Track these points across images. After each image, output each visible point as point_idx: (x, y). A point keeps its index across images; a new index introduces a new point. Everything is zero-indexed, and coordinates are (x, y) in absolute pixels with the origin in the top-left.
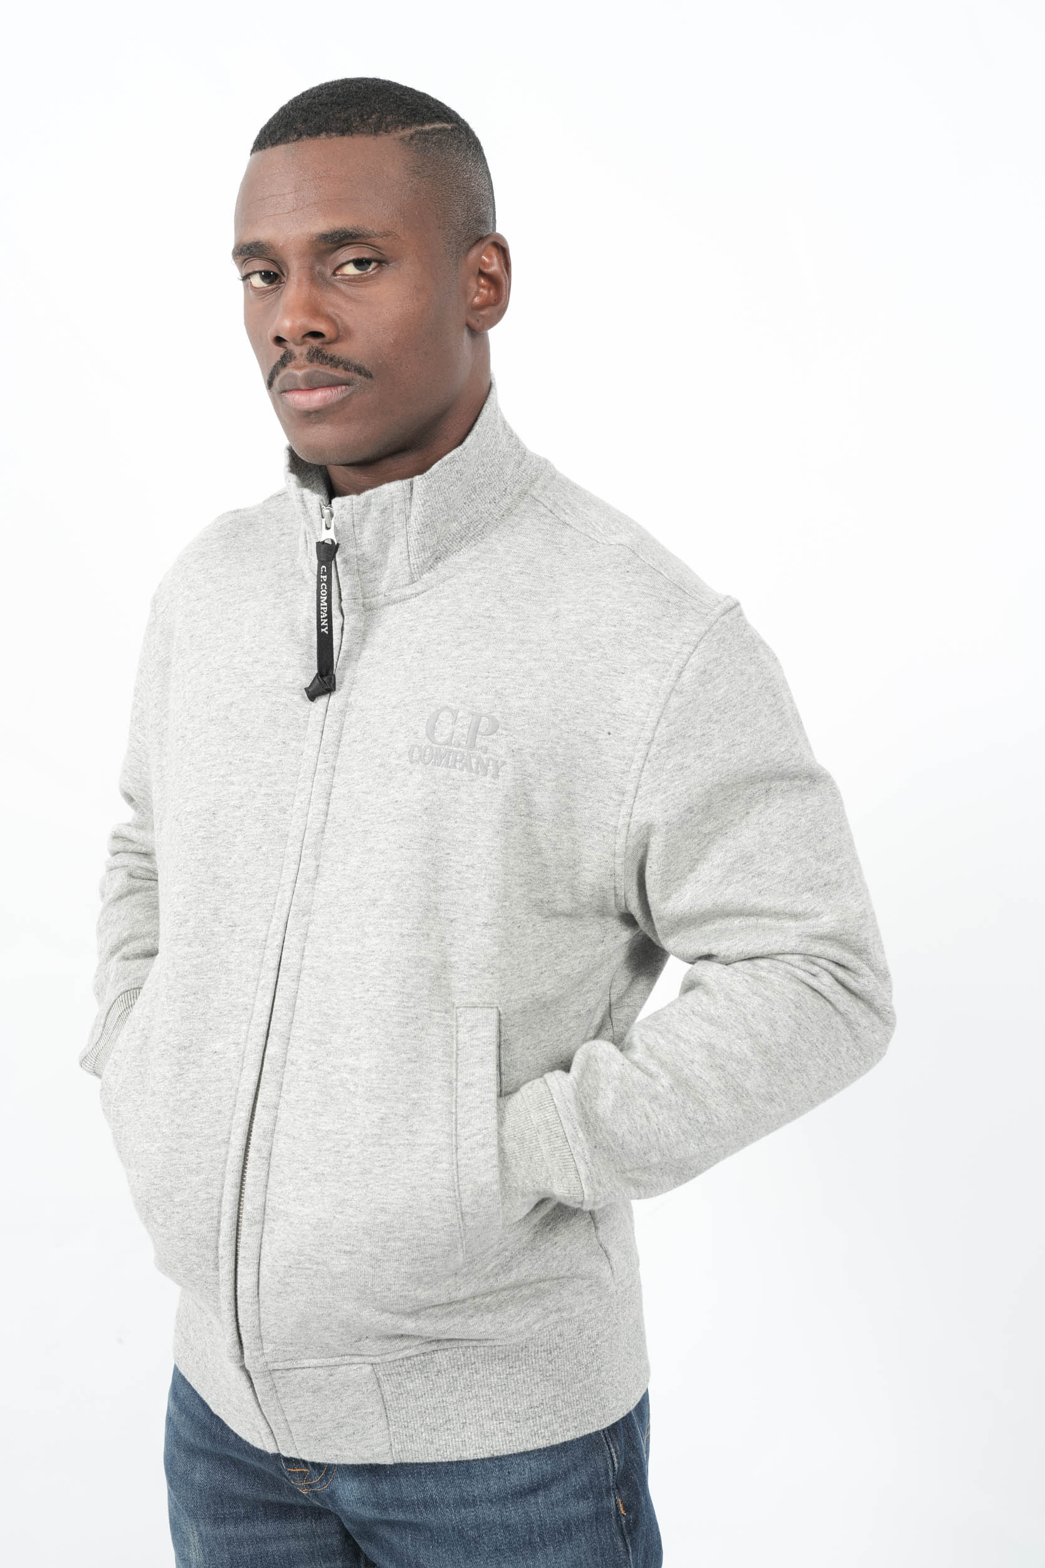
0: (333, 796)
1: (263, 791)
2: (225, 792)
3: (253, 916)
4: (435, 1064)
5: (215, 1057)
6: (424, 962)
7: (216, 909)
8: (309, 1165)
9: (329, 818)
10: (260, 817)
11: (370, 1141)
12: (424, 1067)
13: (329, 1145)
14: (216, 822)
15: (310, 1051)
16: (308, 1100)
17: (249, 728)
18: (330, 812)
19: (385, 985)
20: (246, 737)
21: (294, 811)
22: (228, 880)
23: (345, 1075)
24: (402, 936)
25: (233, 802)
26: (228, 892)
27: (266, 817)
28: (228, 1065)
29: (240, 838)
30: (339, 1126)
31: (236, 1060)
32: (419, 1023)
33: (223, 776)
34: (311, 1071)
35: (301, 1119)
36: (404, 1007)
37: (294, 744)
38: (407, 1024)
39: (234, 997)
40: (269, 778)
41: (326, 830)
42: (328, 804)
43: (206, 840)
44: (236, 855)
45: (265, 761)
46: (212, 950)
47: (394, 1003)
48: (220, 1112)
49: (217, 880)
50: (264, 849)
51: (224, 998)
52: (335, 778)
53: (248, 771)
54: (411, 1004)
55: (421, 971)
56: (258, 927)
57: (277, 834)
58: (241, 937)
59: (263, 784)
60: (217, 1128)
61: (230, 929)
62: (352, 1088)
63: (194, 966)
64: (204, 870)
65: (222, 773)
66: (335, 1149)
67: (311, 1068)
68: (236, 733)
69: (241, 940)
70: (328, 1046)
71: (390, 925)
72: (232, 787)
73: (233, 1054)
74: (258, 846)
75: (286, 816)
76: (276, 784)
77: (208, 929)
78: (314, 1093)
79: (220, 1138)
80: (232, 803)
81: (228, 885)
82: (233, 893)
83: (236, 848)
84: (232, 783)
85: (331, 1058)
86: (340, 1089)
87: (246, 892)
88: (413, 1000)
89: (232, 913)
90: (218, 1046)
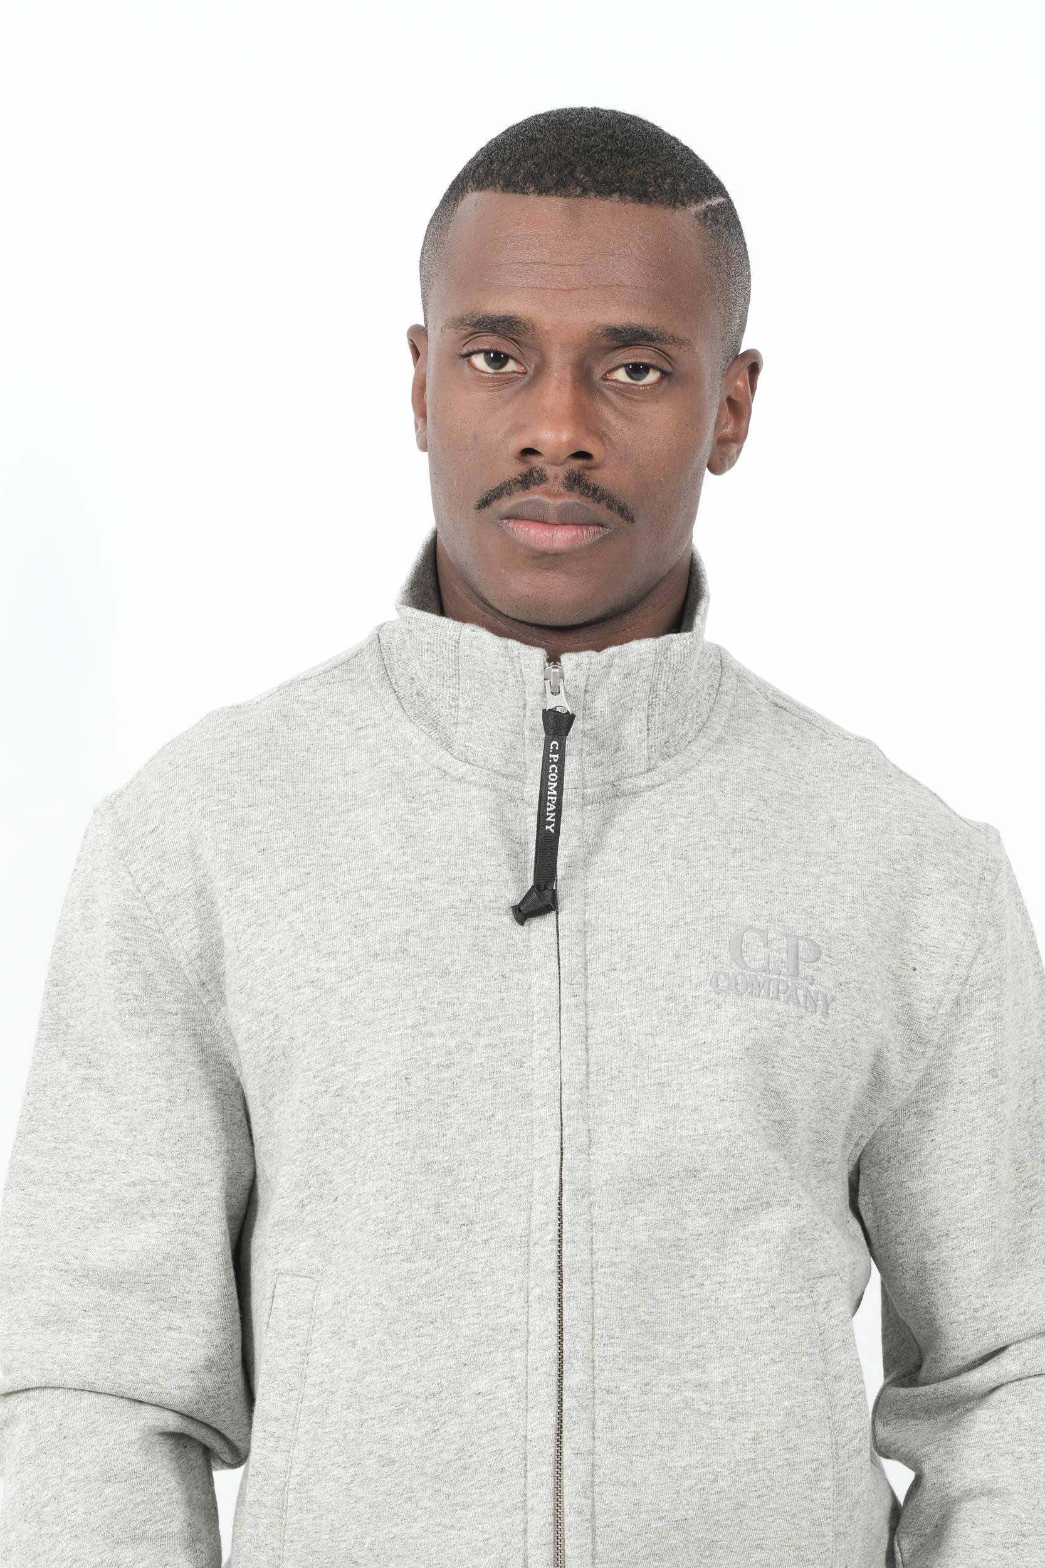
0: (590, 1041)
1: (484, 1041)
2: (419, 1048)
3: (499, 1206)
4: (804, 1359)
5: (480, 1400)
6: (767, 1236)
7: (438, 1206)
8: (665, 1513)
9: (592, 1069)
10: (486, 1077)
11: (743, 1468)
12: (792, 1365)
13: (688, 1484)
14: (412, 1089)
15: (636, 1371)
16: (647, 1434)
17: (446, 962)
18: (591, 1061)
19: (723, 1274)
20: (445, 973)
21: (537, 1062)
22: (445, 1165)
23: (688, 1394)
24: (737, 1210)
25: (436, 1060)
26: (449, 1180)
27: (496, 1075)
28: (503, 1407)
29: (455, 1106)
30: (698, 1458)
31: (514, 1399)
32: (776, 1311)
33: (414, 1027)
34: (644, 1398)
35: (642, 1460)
36: (754, 1297)
37: (516, 976)
38: (762, 1317)
39: (490, 1317)
40: (489, 1024)
41: (591, 1085)
42: (587, 1050)
43: (402, 1115)
44: (453, 1130)
45: (479, 1001)
46: (443, 1261)
47: (739, 1295)
48: (502, 1470)
49: (430, 1167)
50: (499, 1117)
51: (476, 1321)
52: (591, 1017)
53: (454, 1017)
54: (762, 1291)
55: (765, 1247)
56: (510, 1220)
57: (516, 1095)
58: (484, 1237)
59: (482, 1032)
60: (503, 1490)
61: (465, 1228)
62: (704, 1408)
63: (422, 1287)
64: (407, 1156)
65: (409, 1022)
66: (699, 1487)
67: (643, 1393)
68: (427, 969)
69: (486, 1241)
70: (657, 1361)
71: (722, 1201)
72: (431, 1040)
73: (511, 1391)
74: (488, 1114)
75: (523, 1070)
76: (500, 1029)
77: (433, 1234)
78: (657, 1423)
79: (508, 1503)
80: (434, 1062)
81: (448, 1171)
82: (457, 1181)
83: (451, 1120)
84: (431, 1035)
85: (665, 1376)
86: (688, 1412)
87: (479, 1177)
88: (763, 1285)
89: (463, 1207)
90: (482, 1385)
